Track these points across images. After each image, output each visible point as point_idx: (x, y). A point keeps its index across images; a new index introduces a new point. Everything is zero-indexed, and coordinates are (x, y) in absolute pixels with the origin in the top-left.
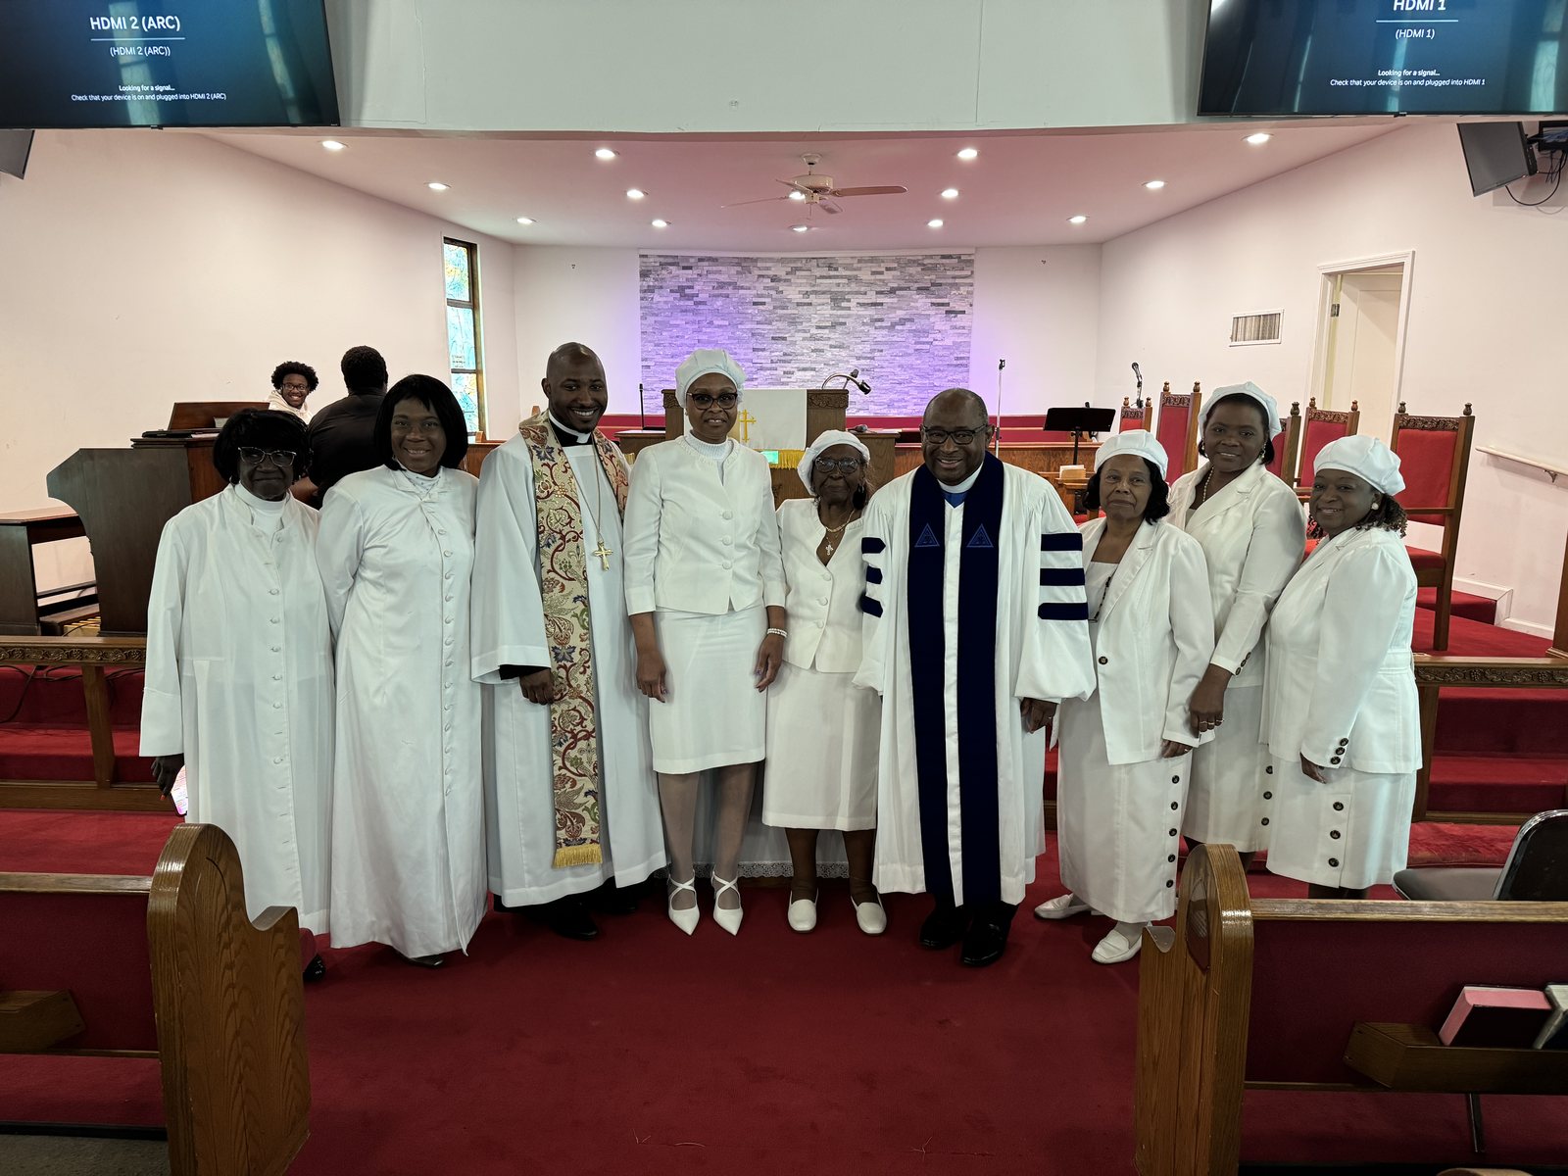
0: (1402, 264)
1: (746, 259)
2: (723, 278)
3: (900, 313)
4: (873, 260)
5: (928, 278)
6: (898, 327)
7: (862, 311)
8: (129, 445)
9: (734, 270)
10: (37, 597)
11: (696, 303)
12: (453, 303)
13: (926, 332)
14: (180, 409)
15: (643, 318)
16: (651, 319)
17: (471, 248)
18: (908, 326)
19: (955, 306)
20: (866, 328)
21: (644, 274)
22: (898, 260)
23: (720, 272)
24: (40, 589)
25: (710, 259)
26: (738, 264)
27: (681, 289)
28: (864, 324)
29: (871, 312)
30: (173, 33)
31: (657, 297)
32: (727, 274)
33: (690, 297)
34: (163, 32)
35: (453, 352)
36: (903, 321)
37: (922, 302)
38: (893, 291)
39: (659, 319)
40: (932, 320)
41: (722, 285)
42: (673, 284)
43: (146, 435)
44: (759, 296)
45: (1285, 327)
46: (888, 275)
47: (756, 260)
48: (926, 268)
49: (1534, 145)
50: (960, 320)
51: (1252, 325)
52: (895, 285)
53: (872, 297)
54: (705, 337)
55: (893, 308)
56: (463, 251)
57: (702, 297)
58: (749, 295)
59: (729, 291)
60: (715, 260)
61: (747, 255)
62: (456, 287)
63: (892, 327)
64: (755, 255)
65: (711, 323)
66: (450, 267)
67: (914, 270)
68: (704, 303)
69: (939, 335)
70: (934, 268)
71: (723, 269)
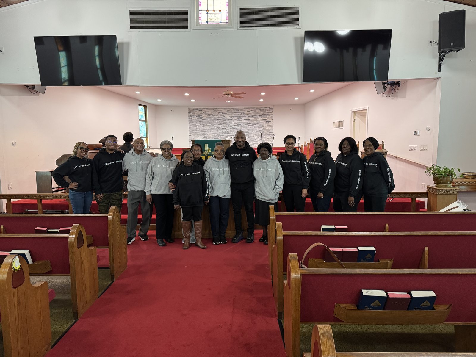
0: (366, 110)
1: (215, 109)
2: (210, 113)
3: (255, 122)
4: (247, 108)
5: (261, 113)
6: (254, 125)
7: (245, 121)
9: (212, 111)
10: (52, 189)
11: (203, 120)
12: (140, 120)
13: (262, 126)
15: (189, 123)
16: (191, 124)
17: (145, 107)
18: (257, 125)
19: (269, 120)
20: (246, 125)
21: (189, 113)
22: (254, 108)
23: (209, 112)
25: (206, 109)
26: (213, 110)
27: (199, 116)
28: (246, 124)
29: (247, 121)
31: (193, 118)
33: (201, 118)
35: (140, 133)
36: (255, 124)
37: (260, 119)
38: (253, 116)
39: (193, 124)
40: (263, 123)
41: (209, 115)
42: (197, 115)
44: (219, 118)
45: (344, 124)
46: (251, 112)
47: (218, 109)
48: (261, 110)
50: (270, 123)
51: (337, 124)
53: (247, 118)
54: (205, 128)
55: (253, 120)
56: (143, 107)
57: (204, 118)
58: (216, 117)
59: (211, 116)
60: (208, 109)
61: (215, 108)
62: (141, 116)
63: (253, 125)
64: (218, 108)
65: (207, 124)
66: (140, 111)
67: (258, 111)
68: (205, 120)
69: (265, 127)
70: (263, 110)
71: (210, 111)
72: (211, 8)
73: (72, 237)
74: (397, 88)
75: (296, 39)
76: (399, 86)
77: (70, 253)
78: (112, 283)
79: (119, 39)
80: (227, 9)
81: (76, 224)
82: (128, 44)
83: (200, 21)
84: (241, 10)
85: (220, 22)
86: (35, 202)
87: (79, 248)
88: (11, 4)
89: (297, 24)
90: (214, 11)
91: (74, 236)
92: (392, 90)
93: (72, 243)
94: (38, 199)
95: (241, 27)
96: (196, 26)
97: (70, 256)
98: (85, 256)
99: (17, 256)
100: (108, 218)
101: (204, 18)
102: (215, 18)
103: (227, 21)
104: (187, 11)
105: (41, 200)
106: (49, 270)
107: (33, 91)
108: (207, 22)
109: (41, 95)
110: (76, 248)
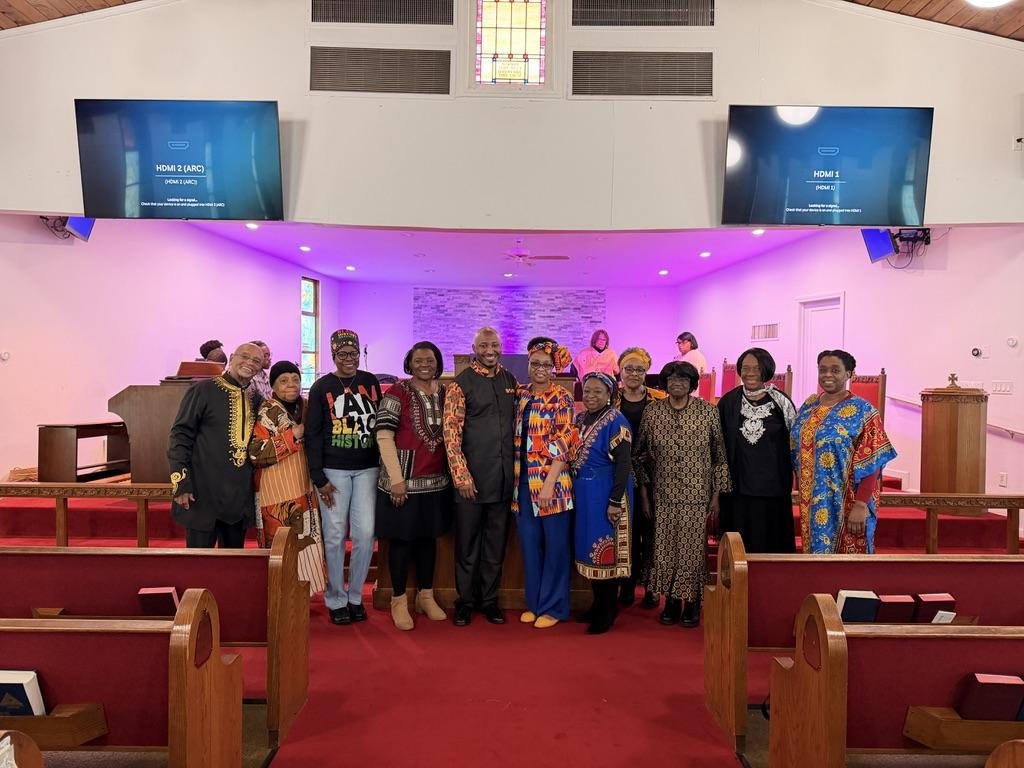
0: (839, 298)
1: (475, 291)
2: (462, 301)
3: (564, 322)
4: (548, 292)
5: (581, 302)
8: (158, 383)
9: (468, 296)
10: (77, 469)
11: (446, 315)
12: (304, 313)
13: (579, 333)
14: (184, 365)
15: (415, 323)
16: (419, 324)
17: (316, 282)
18: (568, 329)
19: (596, 319)
21: (416, 299)
22: (562, 293)
23: (460, 298)
24: (79, 466)
25: (455, 290)
26: (471, 294)
27: (438, 307)
28: (543, 327)
29: (548, 320)
30: (200, 174)
31: (423, 311)
32: (465, 298)
33: (443, 311)
34: (194, 173)
35: (303, 342)
36: (566, 327)
37: (577, 316)
38: (560, 309)
39: (425, 323)
40: (582, 326)
41: (461, 305)
42: (433, 304)
43: (167, 378)
44: (482, 311)
45: (781, 331)
46: (556, 301)
47: (480, 292)
48: (578, 297)
49: (897, 240)
51: (762, 330)
52: (561, 306)
53: (548, 313)
54: (451, 334)
55: (559, 319)
56: (311, 284)
57: (450, 311)
58: (477, 311)
59: (466, 308)
60: (458, 291)
61: (476, 289)
62: (307, 304)
63: (560, 329)
64: (481, 289)
65: (454, 326)
66: (303, 293)
67: (571, 298)
68: (450, 315)
69: (586, 335)
70: (583, 297)
71: (462, 296)
72: (503, 49)
73: (181, 631)
74: (921, 248)
75: (704, 124)
76: (928, 242)
77: (173, 683)
78: (274, 753)
79: (283, 112)
80: (543, 52)
81: (196, 590)
82: (303, 125)
83: (478, 79)
84: (577, 56)
85: (526, 81)
86: (51, 503)
87: (198, 666)
88: (25, 23)
89: (706, 89)
90: (511, 56)
91: (187, 628)
92: (910, 253)
93: (181, 650)
94: (57, 497)
95: (575, 92)
96: (469, 87)
97: (172, 694)
98: (213, 688)
99: (8, 738)
100: (271, 561)
101: (487, 71)
102: (514, 71)
103: (542, 80)
104: (447, 54)
105: (65, 500)
106: (96, 733)
107: (60, 234)
108: (494, 81)
109: (79, 242)
110: (192, 669)
